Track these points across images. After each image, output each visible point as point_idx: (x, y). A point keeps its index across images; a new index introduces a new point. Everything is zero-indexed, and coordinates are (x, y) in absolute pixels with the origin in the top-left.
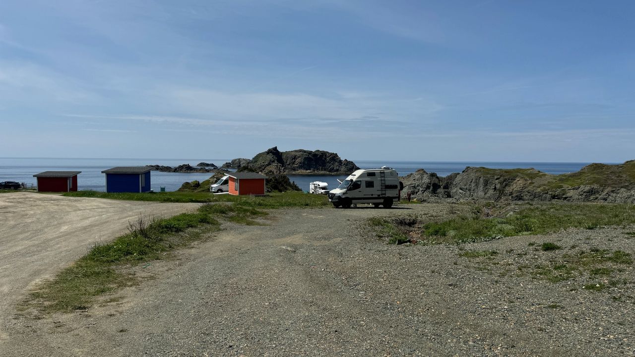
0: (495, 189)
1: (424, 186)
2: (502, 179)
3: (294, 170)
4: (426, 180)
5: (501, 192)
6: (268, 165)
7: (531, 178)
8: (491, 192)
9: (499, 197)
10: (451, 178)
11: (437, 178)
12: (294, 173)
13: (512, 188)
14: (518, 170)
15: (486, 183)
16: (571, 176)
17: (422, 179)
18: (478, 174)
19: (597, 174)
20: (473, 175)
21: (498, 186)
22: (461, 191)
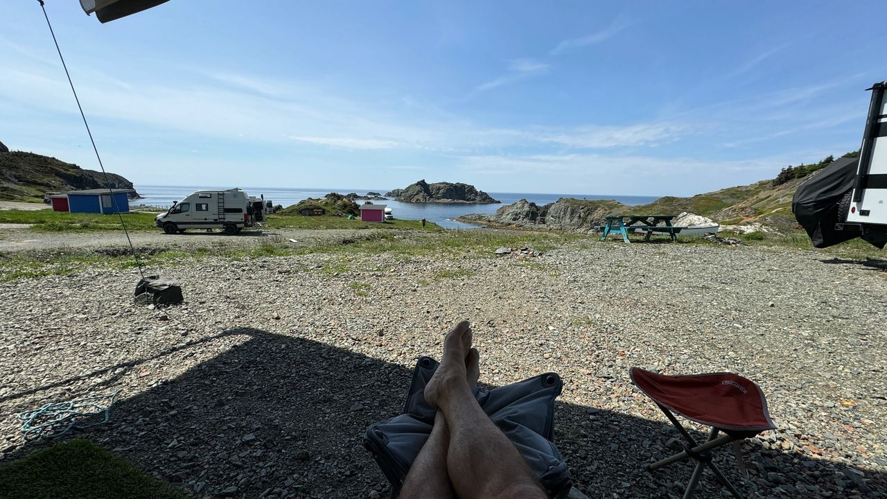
0: (580, 217)
1: (524, 214)
2: (586, 209)
3: (438, 199)
4: (526, 208)
5: (584, 220)
6: (416, 195)
7: (611, 208)
8: (576, 219)
9: (582, 224)
10: (547, 207)
11: (536, 207)
12: (437, 201)
13: (593, 216)
14: (601, 202)
15: (573, 212)
16: (644, 207)
17: (523, 207)
18: (567, 204)
19: (667, 206)
20: (563, 205)
21: (582, 215)
22: (552, 218)
